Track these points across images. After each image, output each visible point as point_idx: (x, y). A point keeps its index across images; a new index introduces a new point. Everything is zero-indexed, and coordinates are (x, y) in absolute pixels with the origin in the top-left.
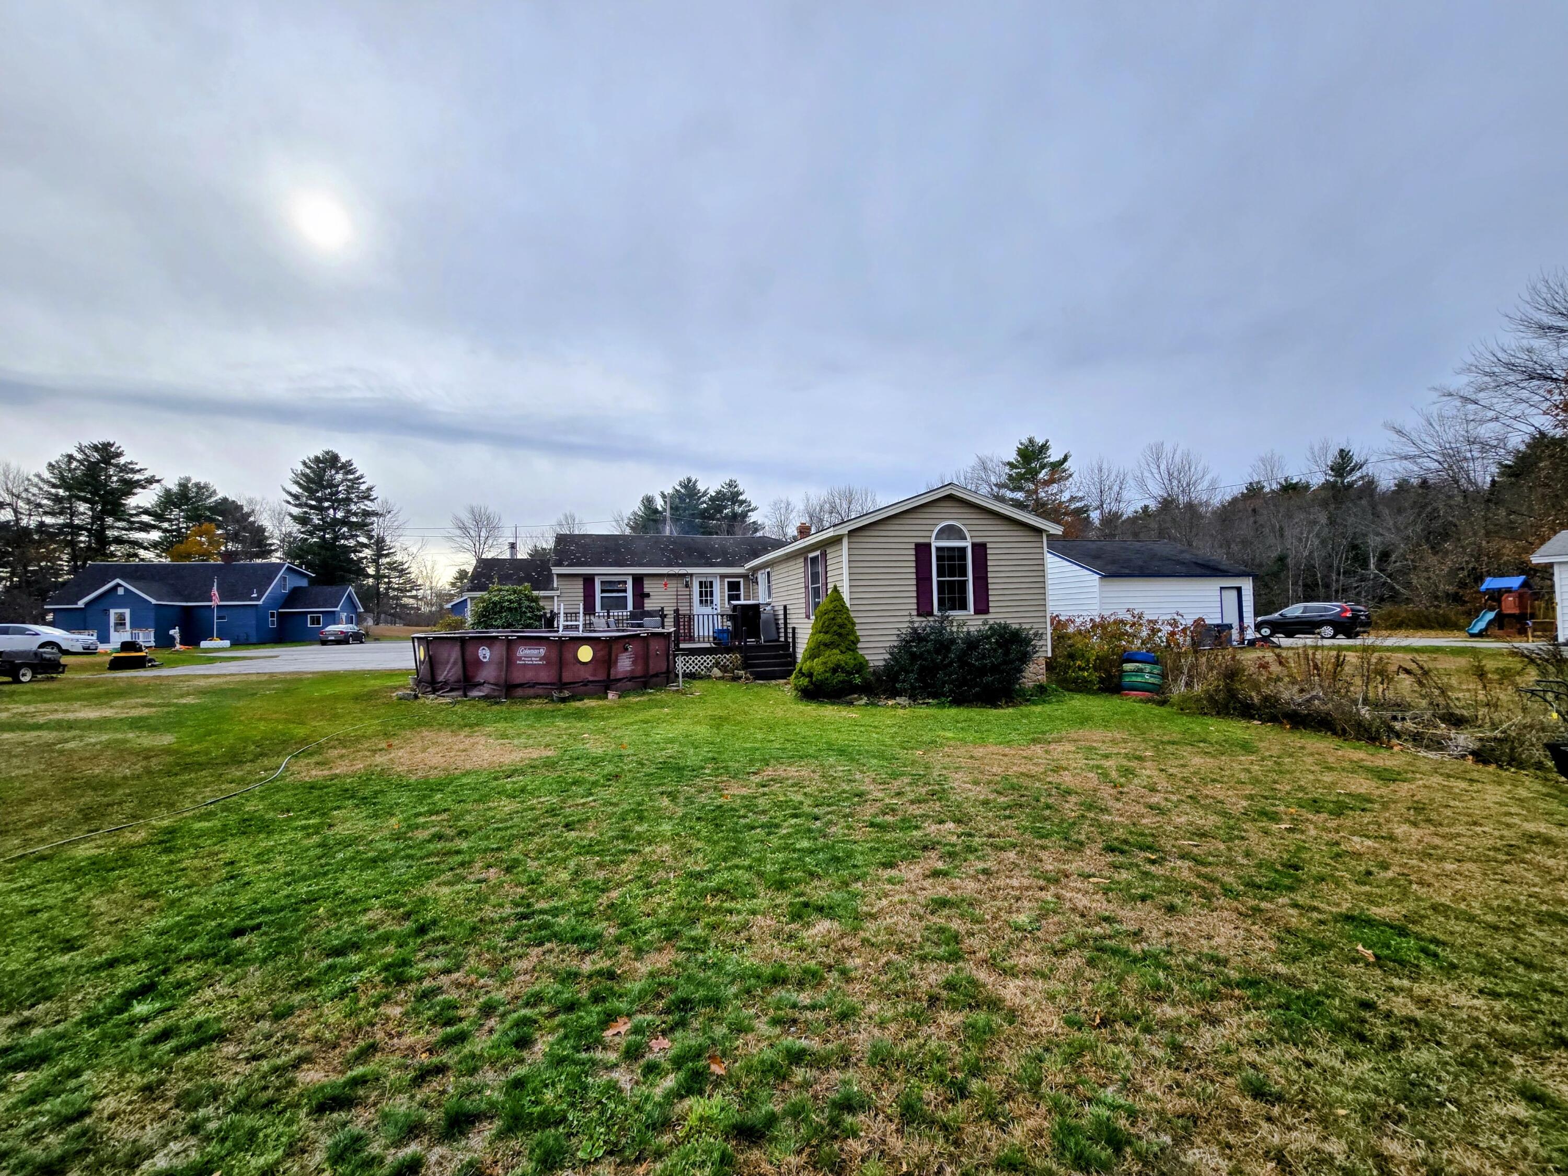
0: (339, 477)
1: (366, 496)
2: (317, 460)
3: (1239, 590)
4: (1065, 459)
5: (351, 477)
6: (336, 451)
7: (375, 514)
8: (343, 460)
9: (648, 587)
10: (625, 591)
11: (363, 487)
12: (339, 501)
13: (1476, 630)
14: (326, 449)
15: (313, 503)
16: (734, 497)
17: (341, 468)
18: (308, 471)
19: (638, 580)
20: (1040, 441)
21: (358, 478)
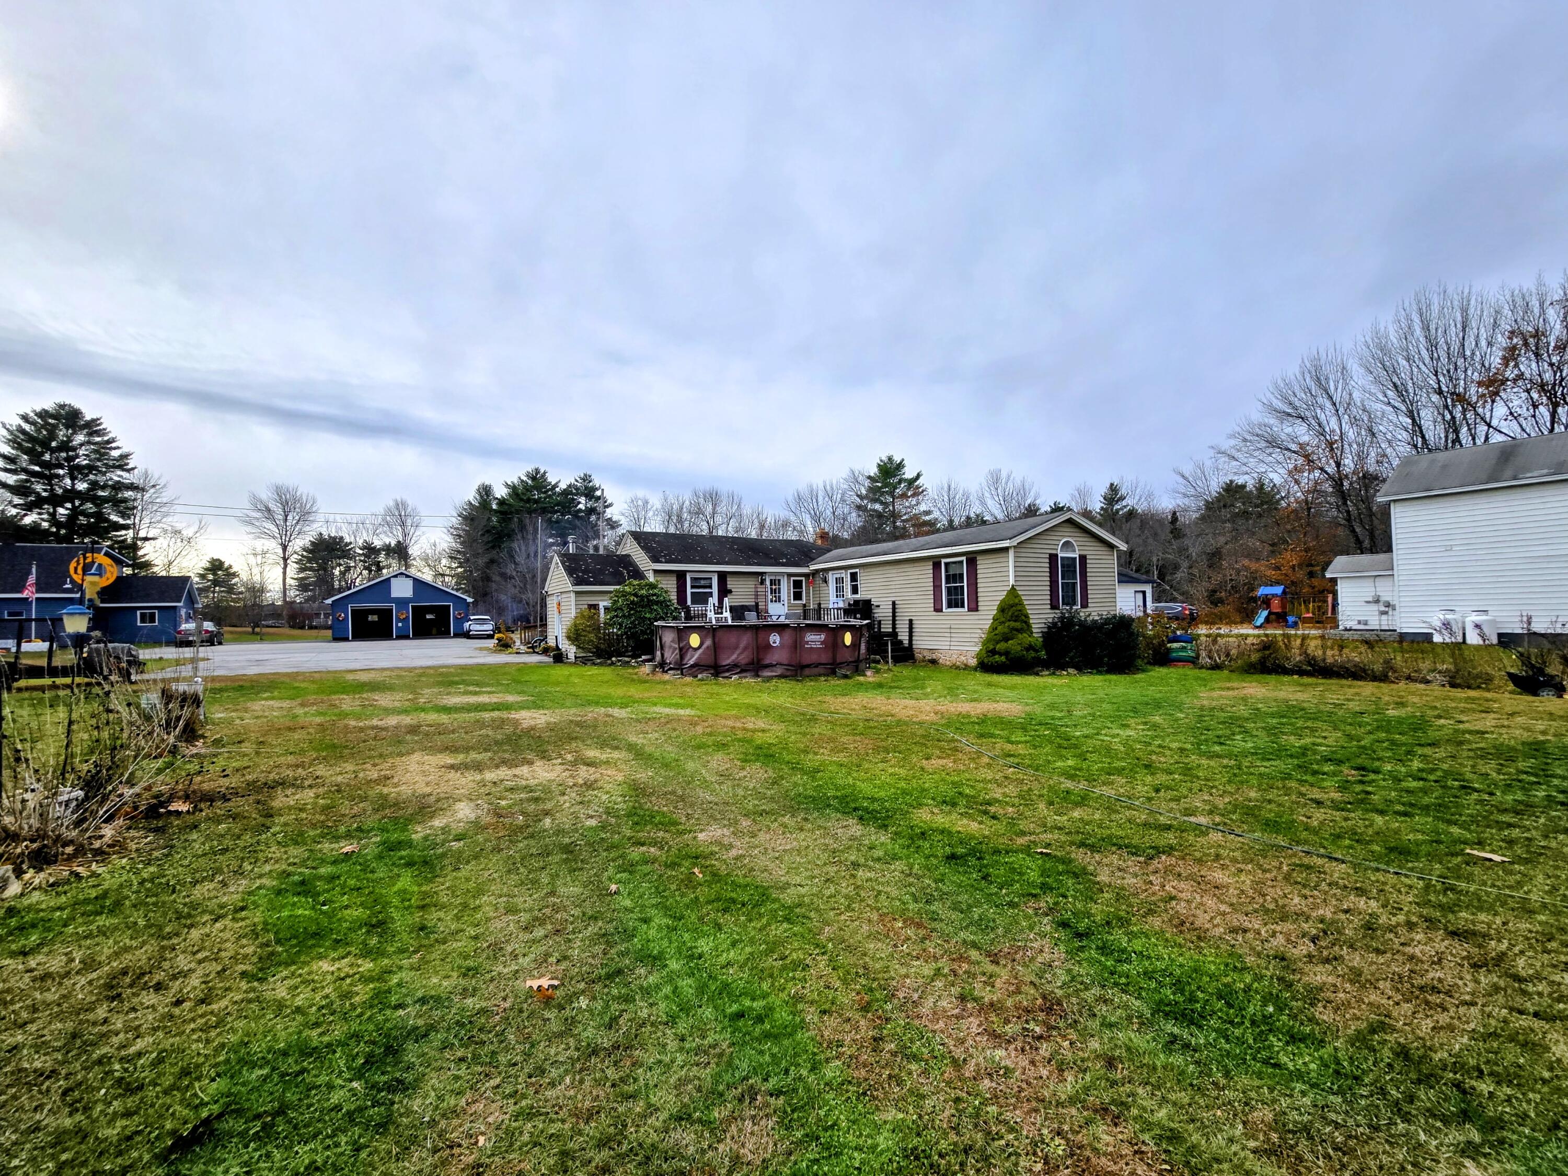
0: (80, 438)
1: (121, 463)
2: (43, 414)
3: (1144, 593)
4: (918, 476)
5: (98, 439)
6: (77, 404)
7: (132, 487)
8: (88, 417)
9: (731, 584)
10: (710, 587)
11: (115, 453)
12: (79, 468)
13: (1258, 624)
14: (61, 400)
15: (37, 468)
16: (590, 492)
17: (82, 427)
18: (27, 427)
19: (723, 576)
20: (897, 459)
21: (108, 442)
